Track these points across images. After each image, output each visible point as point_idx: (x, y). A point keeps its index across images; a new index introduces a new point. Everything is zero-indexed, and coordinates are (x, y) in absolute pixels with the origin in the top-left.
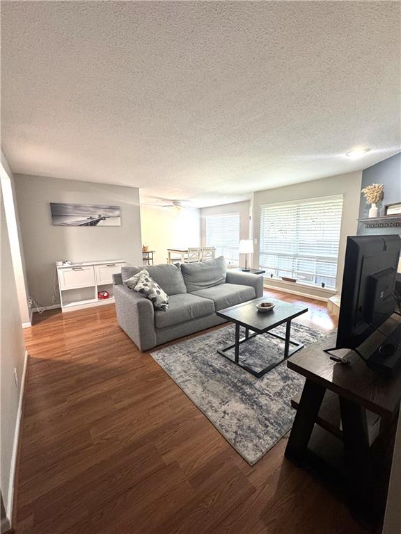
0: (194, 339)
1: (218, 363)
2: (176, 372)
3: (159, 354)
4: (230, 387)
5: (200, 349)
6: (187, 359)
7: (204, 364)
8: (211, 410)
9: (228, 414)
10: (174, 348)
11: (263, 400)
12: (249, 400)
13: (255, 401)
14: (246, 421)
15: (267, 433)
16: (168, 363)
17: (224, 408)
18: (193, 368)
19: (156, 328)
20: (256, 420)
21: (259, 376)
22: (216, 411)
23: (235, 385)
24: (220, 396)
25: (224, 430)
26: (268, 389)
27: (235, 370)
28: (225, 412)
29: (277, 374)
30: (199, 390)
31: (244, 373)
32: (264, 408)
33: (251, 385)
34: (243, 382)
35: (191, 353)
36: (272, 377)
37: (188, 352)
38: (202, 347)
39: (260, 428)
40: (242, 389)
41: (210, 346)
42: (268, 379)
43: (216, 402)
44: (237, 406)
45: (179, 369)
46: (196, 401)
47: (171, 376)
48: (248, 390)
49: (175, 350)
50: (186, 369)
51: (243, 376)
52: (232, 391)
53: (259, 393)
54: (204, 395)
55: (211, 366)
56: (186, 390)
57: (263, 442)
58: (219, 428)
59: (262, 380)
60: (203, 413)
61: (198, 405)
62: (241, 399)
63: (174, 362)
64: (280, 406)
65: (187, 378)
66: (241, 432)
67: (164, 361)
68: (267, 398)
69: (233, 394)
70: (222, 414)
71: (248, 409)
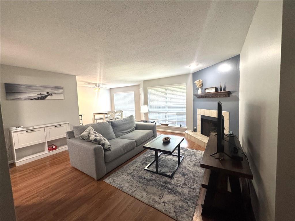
0: (128, 165)
1: (148, 176)
2: (126, 188)
3: (110, 179)
4: (160, 188)
5: (134, 170)
6: (129, 178)
7: (140, 178)
8: (156, 204)
9: (166, 203)
10: (118, 173)
11: (179, 189)
12: (173, 192)
13: (176, 191)
14: (176, 203)
15: (189, 206)
16: (118, 183)
17: (162, 200)
18: (135, 182)
19: (105, 162)
20: (180, 201)
21: (171, 177)
22: (159, 204)
23: (162, 186)
24: (158, 194)
25: (168, 213)
26: (178, 183)
27: (158, 177)
28: (164, 202)
29: (179, 174)
30: (144, 194)
31: (164, 178)
32: (182, 193)
33: (170, 183)
34: (165, 182)
35: (129, 174)
36: (177, 176)
37: (128, 173)
38: (134, 168)
39: (185, 205)
40: (166, 186)
41: (139, 167)
42: (176, 178)
43: (157, 198)
44: (168, 197)
45: (127, 185)
46: (146, 201)
47: (124, 191)
48: (170, 186)
49: (119, 174)
50: (131, 184)
51: (164, 179)
52: (162, 189)
53: (176, 186)
54: (148, 196)
55: (145, 178)
56: (137, 197)
57: (190, 212)
58: (165, 212)
59: (174, 179)
60: (153, 207)
61: (148, 203)
62: (169, 192)
63: (122, 182)
64: (188, 190)
65: (134, 189)
66: (177, 211)
67: (115, 183)
68: (180, 188)
69: (163, 191)
70: (163, 204)
71: (174, 196)
